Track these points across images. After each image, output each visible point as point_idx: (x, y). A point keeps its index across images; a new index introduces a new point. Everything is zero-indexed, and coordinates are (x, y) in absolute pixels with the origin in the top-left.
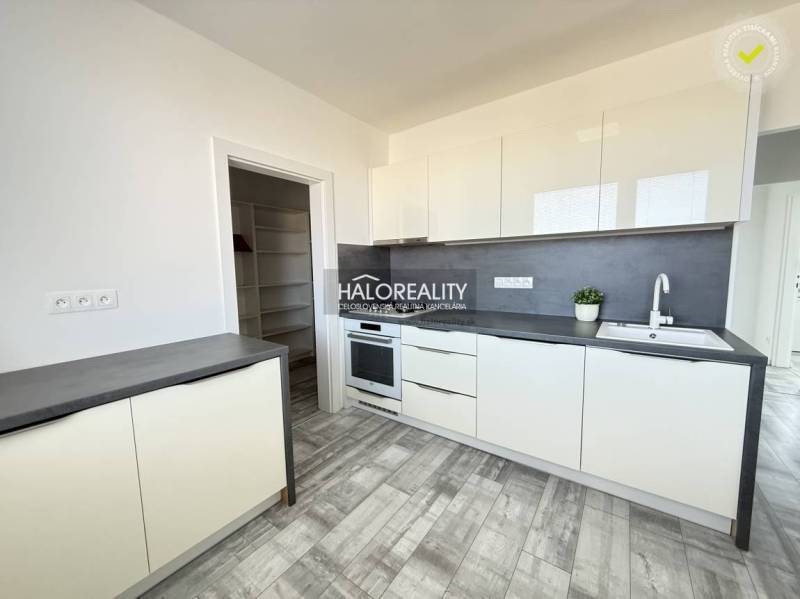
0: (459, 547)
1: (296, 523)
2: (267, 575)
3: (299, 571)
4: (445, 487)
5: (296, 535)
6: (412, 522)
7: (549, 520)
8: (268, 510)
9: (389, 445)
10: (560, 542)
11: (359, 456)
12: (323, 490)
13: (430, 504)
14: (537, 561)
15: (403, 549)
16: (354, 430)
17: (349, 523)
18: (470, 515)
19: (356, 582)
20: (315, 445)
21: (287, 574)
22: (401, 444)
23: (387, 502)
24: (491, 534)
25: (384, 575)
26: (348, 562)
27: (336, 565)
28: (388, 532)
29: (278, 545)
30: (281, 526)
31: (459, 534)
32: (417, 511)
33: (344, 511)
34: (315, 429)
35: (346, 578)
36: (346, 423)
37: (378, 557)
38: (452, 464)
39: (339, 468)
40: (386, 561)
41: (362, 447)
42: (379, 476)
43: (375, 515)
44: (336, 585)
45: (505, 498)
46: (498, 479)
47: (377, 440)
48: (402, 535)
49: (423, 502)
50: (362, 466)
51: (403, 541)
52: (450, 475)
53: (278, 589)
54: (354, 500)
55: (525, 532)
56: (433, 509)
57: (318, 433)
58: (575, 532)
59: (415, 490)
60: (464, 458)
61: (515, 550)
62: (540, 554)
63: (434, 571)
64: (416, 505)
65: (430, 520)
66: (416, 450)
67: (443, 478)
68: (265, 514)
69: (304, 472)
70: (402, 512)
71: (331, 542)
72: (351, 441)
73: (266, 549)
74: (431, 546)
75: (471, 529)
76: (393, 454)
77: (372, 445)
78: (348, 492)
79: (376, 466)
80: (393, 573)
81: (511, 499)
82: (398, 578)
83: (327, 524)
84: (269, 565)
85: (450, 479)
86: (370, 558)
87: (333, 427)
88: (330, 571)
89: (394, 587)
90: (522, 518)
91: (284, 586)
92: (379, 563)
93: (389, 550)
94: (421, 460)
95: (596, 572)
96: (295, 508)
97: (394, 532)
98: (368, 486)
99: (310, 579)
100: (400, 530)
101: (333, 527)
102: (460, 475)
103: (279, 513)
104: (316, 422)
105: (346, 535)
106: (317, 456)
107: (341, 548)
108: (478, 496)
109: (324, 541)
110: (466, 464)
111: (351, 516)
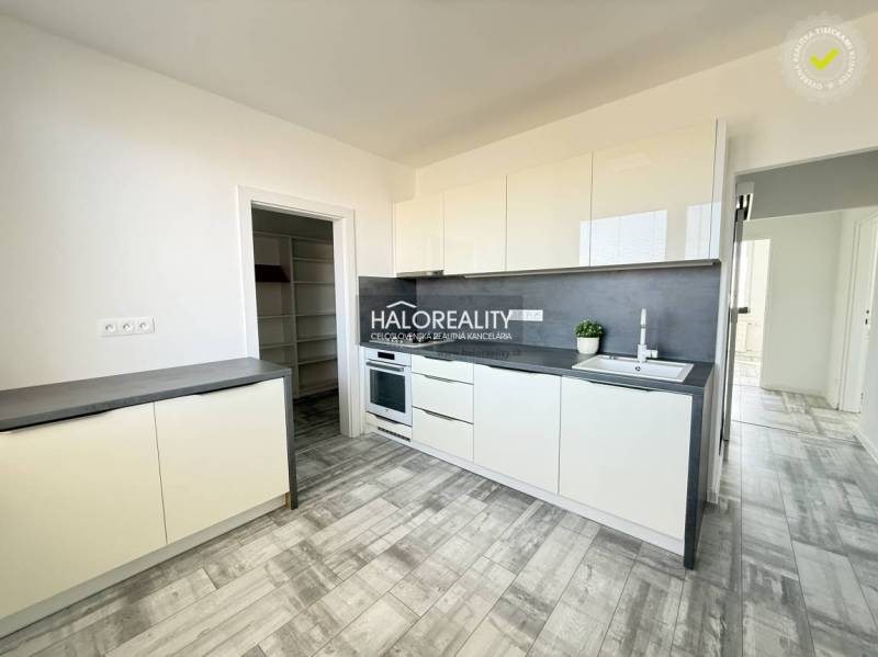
0: (427, 549)
1: (293, 523)
2: (260, 557)
3: (287, 557)
4: (433, 504)
5: (292, 531)
6: (393, 528)
7: (519, 533)
8: (273, 512)
9: (395, 466)
10: (520, 551)
11: (364, 474)
12: (324, 500)
13: (414, 515)
14: (492, 563)
15: (379, 547)
16: (365, 453)
17: (339, 525)
18: (446, 528)
19: (331, 567)
20: (328, 464)
21: (276, 558)
22: (407, 466)
23: (376, 512)
24: (459, 542)
25: (355, 563)
26: (329, 553)
27: (318, 555)
28: (369, 534)
29: (274, 537)
30: (280, 524)
31: (431, 540)
32: (401, 520)
33: (337, 516)
34: (333, 451)
35: (322, 564)
36: (361, 446)
37: (354, 551)
38: (448, 485)
39: (344, 483)
40: (361, 555)
41: (369, 467)
42: (378, 491)
43: (363, 521)
44: (314, 568)
45: (485, 515)
46: (484, 501)
47: (386, 463)
48: (381, 537)
49: (409, 514)
50: (365, 483)
51: (381, 542)
52: (443, 494)
53: (266, 567)
54: (349, 508)
55: (492, 542)
56: (416, 520)
57: (334, 454)
58: (537, 546)
59: (404, 505)
60: (461, 481)
61: (475, 555)
62: (497, 559)
63: (398, 564)
64: (402, 516)
65: (410, 527)
66: (419, 472)
67: (435, 497)
68: (269, 514)
69: (312, 484)
70: (389, 520)
71: (319, 538)
72: (361, 462)
73: (264, 539)
74: (403, 547)
75: (444, 536)
76: (397, 474)
77: (378, 467)
78: (345, 502)
79: (377, 483)
80: (363, 563)
81: (491, 517)
82: (367, 567)
83: (319, 525)
84: (264, 550)
85: (440, 497)
86: (348, 551)
87: (348, 449)
88: (312, 558)
89: (359, 573)
90: (492, 532)
91: (272, 565)
92: (354, 556)
93: (366, 547)
94: (420, 480)
95: (541, 576)
96: (296, 511)
97: (375, 533)
98: (365, 499)
99: (294, 562)
100: (381, 534)
101: (325, 526)
102: (452, 495)
103: (282, 515)
104: (336, 444)
105: (334, 533)
106: (326, 473)
107: (326, 542)
108: (461, 512)
109: (313, 538)
110: (462, 485)
111: (342, 520)
